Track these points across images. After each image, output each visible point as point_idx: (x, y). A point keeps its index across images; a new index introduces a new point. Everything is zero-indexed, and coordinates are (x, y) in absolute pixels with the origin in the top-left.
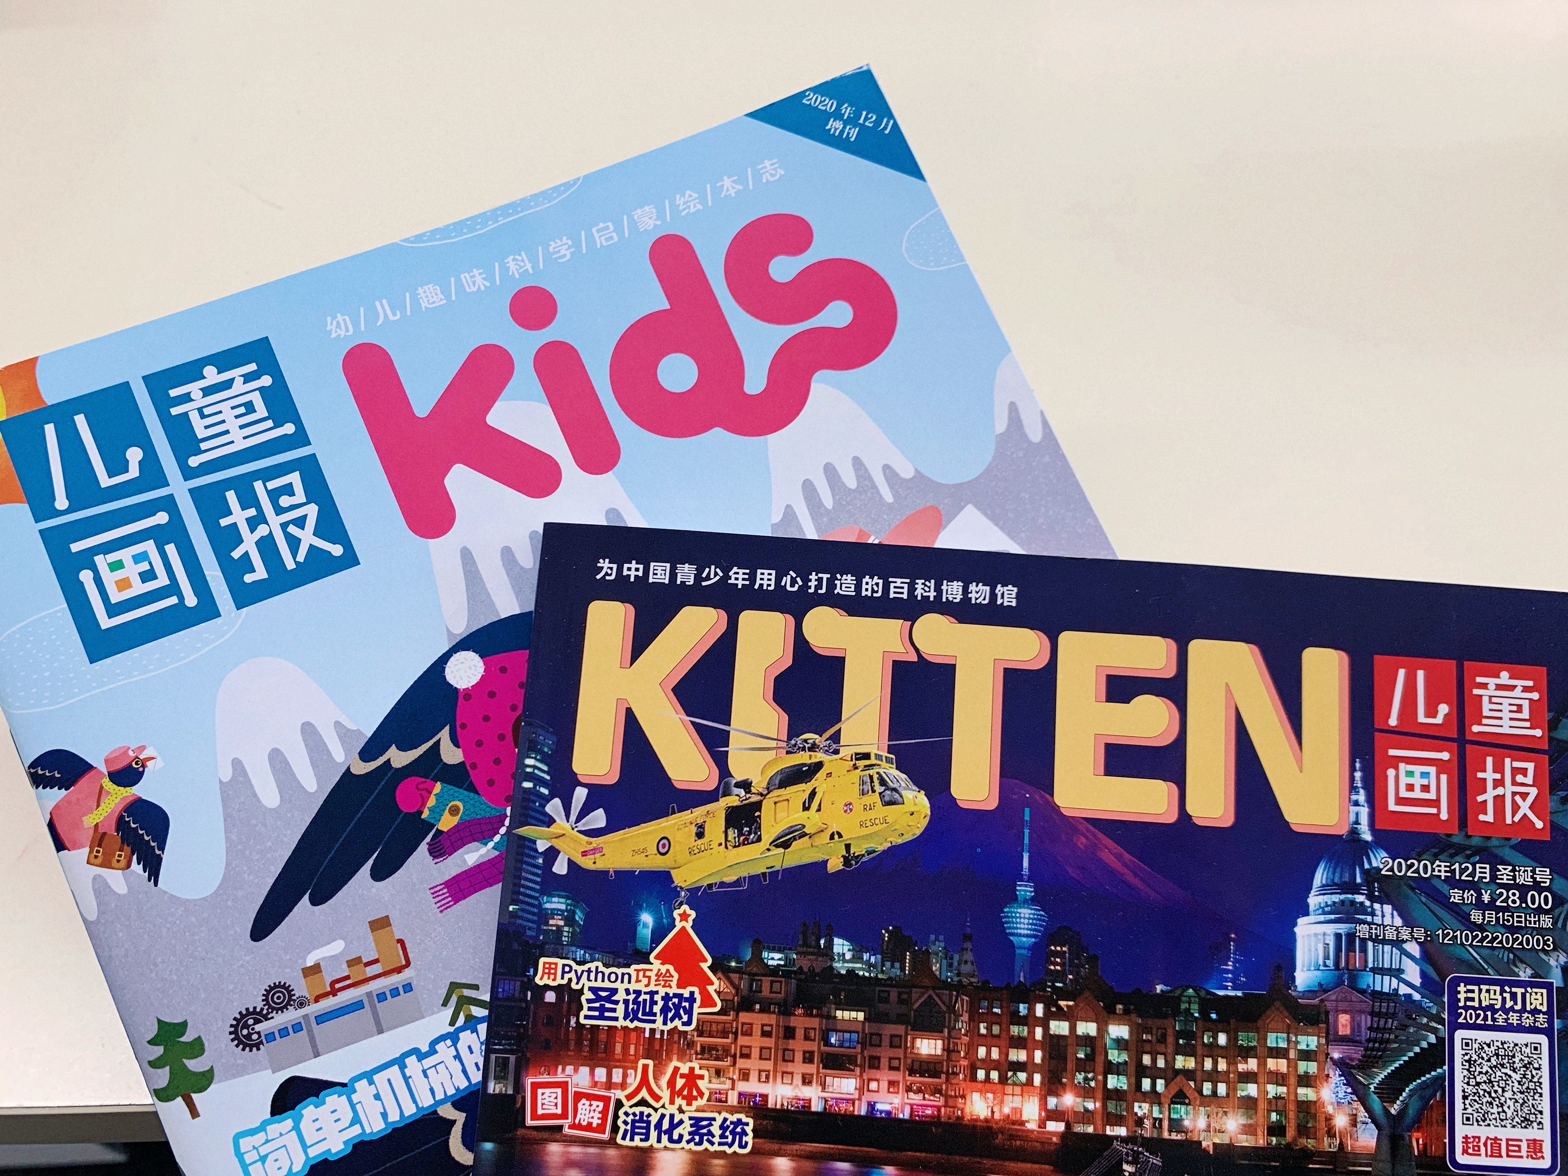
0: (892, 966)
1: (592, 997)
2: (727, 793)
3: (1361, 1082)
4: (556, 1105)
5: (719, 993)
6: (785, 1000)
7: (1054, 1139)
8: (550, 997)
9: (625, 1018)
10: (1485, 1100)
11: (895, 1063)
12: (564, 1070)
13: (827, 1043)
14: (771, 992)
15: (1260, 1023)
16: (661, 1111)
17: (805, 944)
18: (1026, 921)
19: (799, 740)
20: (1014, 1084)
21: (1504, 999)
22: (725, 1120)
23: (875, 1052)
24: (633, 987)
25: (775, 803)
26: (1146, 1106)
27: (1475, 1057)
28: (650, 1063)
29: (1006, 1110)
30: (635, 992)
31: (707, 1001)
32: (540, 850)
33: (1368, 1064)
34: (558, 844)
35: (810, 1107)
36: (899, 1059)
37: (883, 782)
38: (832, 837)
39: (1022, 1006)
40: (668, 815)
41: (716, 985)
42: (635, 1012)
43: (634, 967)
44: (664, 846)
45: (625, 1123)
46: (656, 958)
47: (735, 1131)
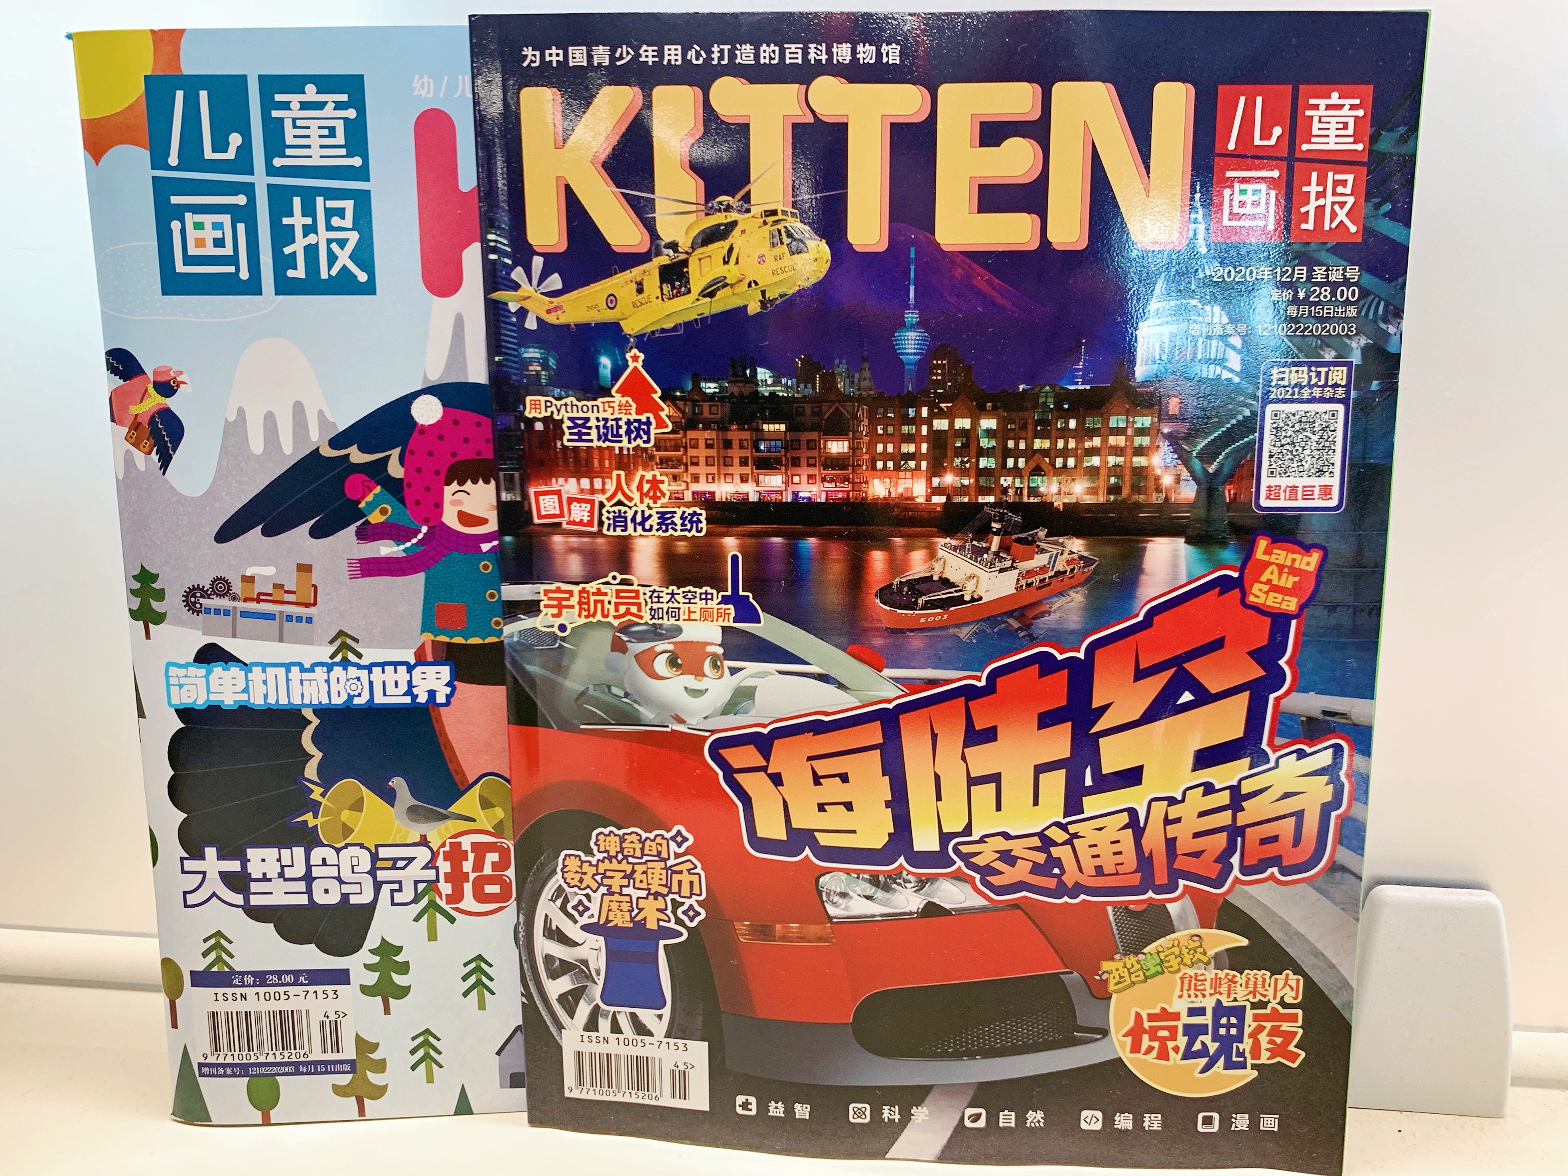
0: (806, 387)
1: (571, 424)
2: (659, 254)
3: (1185, 450)
4: (555, 508)
5: (669, 417)
6: (722, 419)
7: (938, 509)
8: (539, 426)
9: (599, 440)
10: (1287, 457)
11: (812, 461)
12: (557, 481)
13: (758, 450)
14: (710, 414)
15: (1104, 409)
16: (634, 508)
17: (735, 375)
18: (913, 342)
19: (715, 203)
20: (906, 470)
21: (1310, 377)
22: (684, 512)
23: (796, 454)
24: (601, 415)
25: (700, 259)
26: (1010, 479)
27: (1282, 425)
28: (622, 473)
29: (900, 490)
30: (604, 419)
31: (661, 424)
32: (513, 311)
33: (1192, 436)
34: (526, 305)
35: (748, 499)
36: (815, 458)
37: (789, 235)
38: (750, 285)
39: (910, 410)
40: (611, 276)
41: (666, 411)
42: (606, 435)
43: (600, 400)
44: (612, 302)
45: (608, 518)
46: (617, 392)
47: (693, 519)
